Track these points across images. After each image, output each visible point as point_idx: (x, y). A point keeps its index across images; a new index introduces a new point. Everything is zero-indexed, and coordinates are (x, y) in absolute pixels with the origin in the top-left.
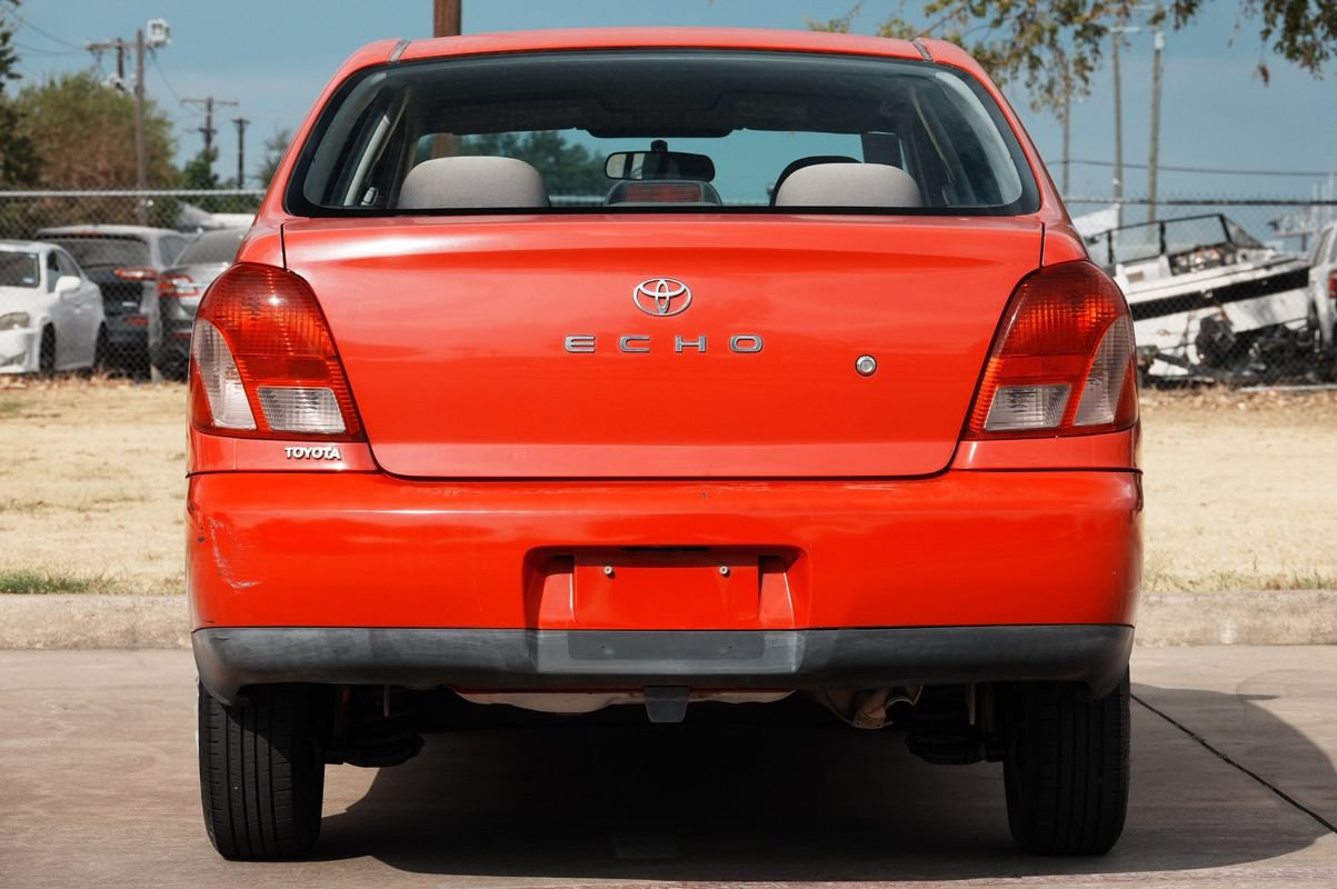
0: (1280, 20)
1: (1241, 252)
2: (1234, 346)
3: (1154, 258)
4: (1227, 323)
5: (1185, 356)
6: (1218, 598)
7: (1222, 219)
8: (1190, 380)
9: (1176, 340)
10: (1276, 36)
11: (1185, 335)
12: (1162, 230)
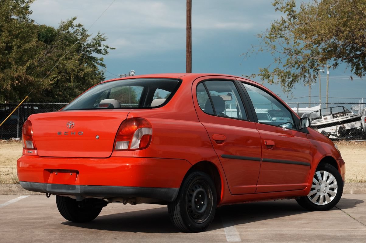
0: (355, 68)
1: (347, 113)
2: (346, 132)
3: (329, 115)
4: (345, 128)
5: (336, 134)
6: (349, 184)
7: (343, 107)
8: (337, 139)
9: (334, 131)
10: (354, 71)
11: (336, 130)
12: (331, 109)
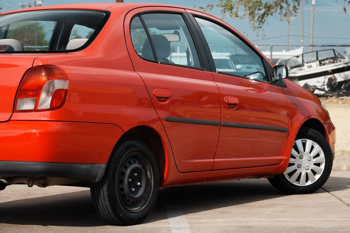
1: (339, 59)
3: (315, 61)
4: (335, 79)
5: (324, 88)
6: (341, 158)
7: (334, 50)
8: (325, 95)
9: (321, 84)
11: (324, 82)
12: (317, 54)
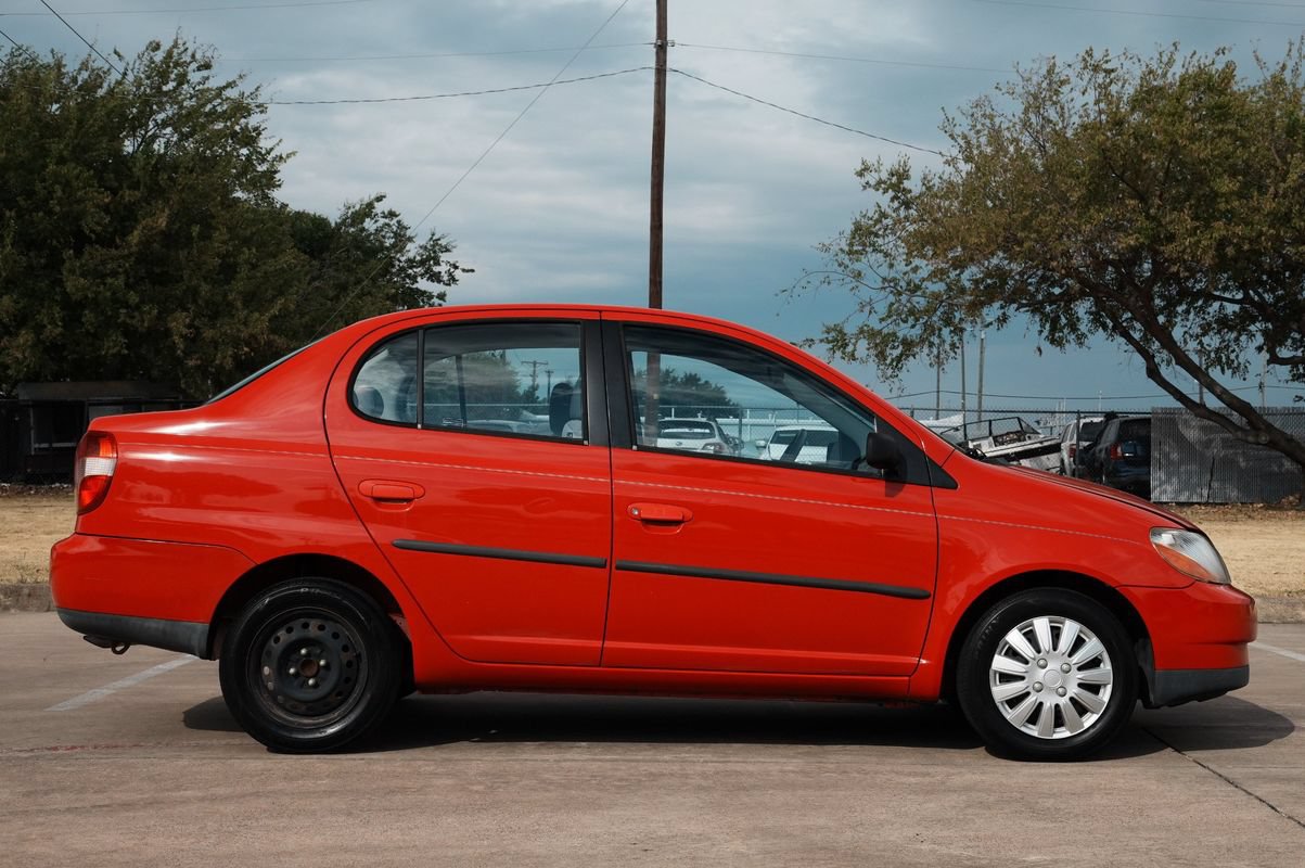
0: (1048, 326)
1: (1028, 435)
3: (987, 437)
10: (1046, 333)
12: (990, 425)
